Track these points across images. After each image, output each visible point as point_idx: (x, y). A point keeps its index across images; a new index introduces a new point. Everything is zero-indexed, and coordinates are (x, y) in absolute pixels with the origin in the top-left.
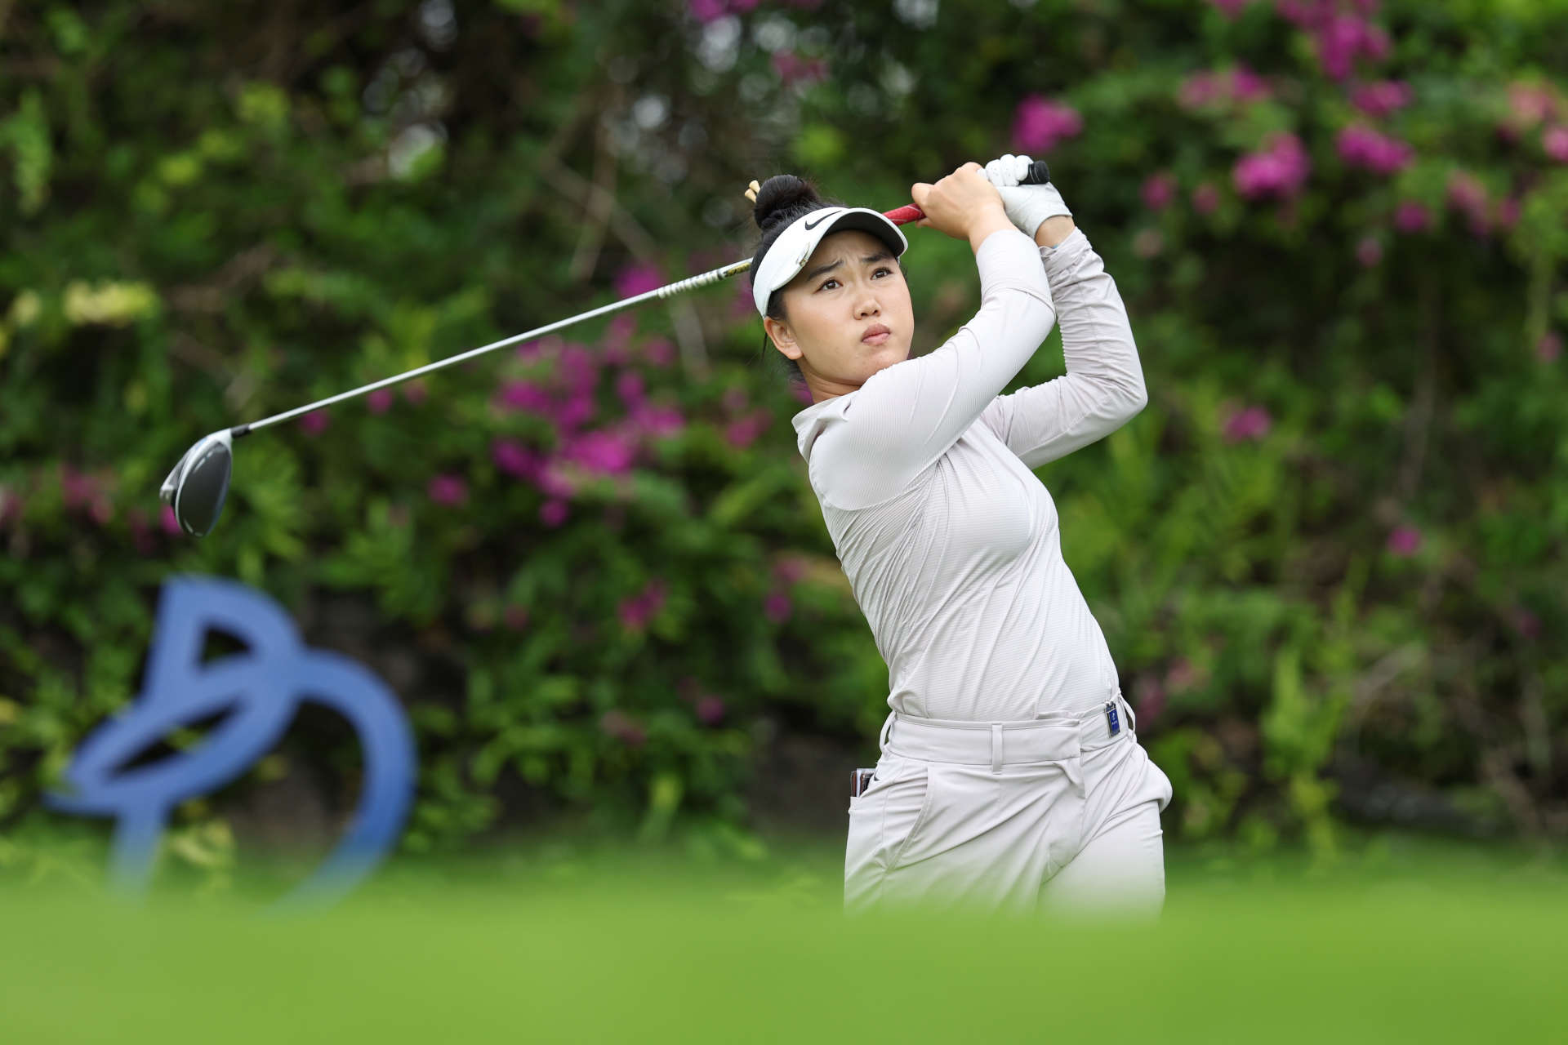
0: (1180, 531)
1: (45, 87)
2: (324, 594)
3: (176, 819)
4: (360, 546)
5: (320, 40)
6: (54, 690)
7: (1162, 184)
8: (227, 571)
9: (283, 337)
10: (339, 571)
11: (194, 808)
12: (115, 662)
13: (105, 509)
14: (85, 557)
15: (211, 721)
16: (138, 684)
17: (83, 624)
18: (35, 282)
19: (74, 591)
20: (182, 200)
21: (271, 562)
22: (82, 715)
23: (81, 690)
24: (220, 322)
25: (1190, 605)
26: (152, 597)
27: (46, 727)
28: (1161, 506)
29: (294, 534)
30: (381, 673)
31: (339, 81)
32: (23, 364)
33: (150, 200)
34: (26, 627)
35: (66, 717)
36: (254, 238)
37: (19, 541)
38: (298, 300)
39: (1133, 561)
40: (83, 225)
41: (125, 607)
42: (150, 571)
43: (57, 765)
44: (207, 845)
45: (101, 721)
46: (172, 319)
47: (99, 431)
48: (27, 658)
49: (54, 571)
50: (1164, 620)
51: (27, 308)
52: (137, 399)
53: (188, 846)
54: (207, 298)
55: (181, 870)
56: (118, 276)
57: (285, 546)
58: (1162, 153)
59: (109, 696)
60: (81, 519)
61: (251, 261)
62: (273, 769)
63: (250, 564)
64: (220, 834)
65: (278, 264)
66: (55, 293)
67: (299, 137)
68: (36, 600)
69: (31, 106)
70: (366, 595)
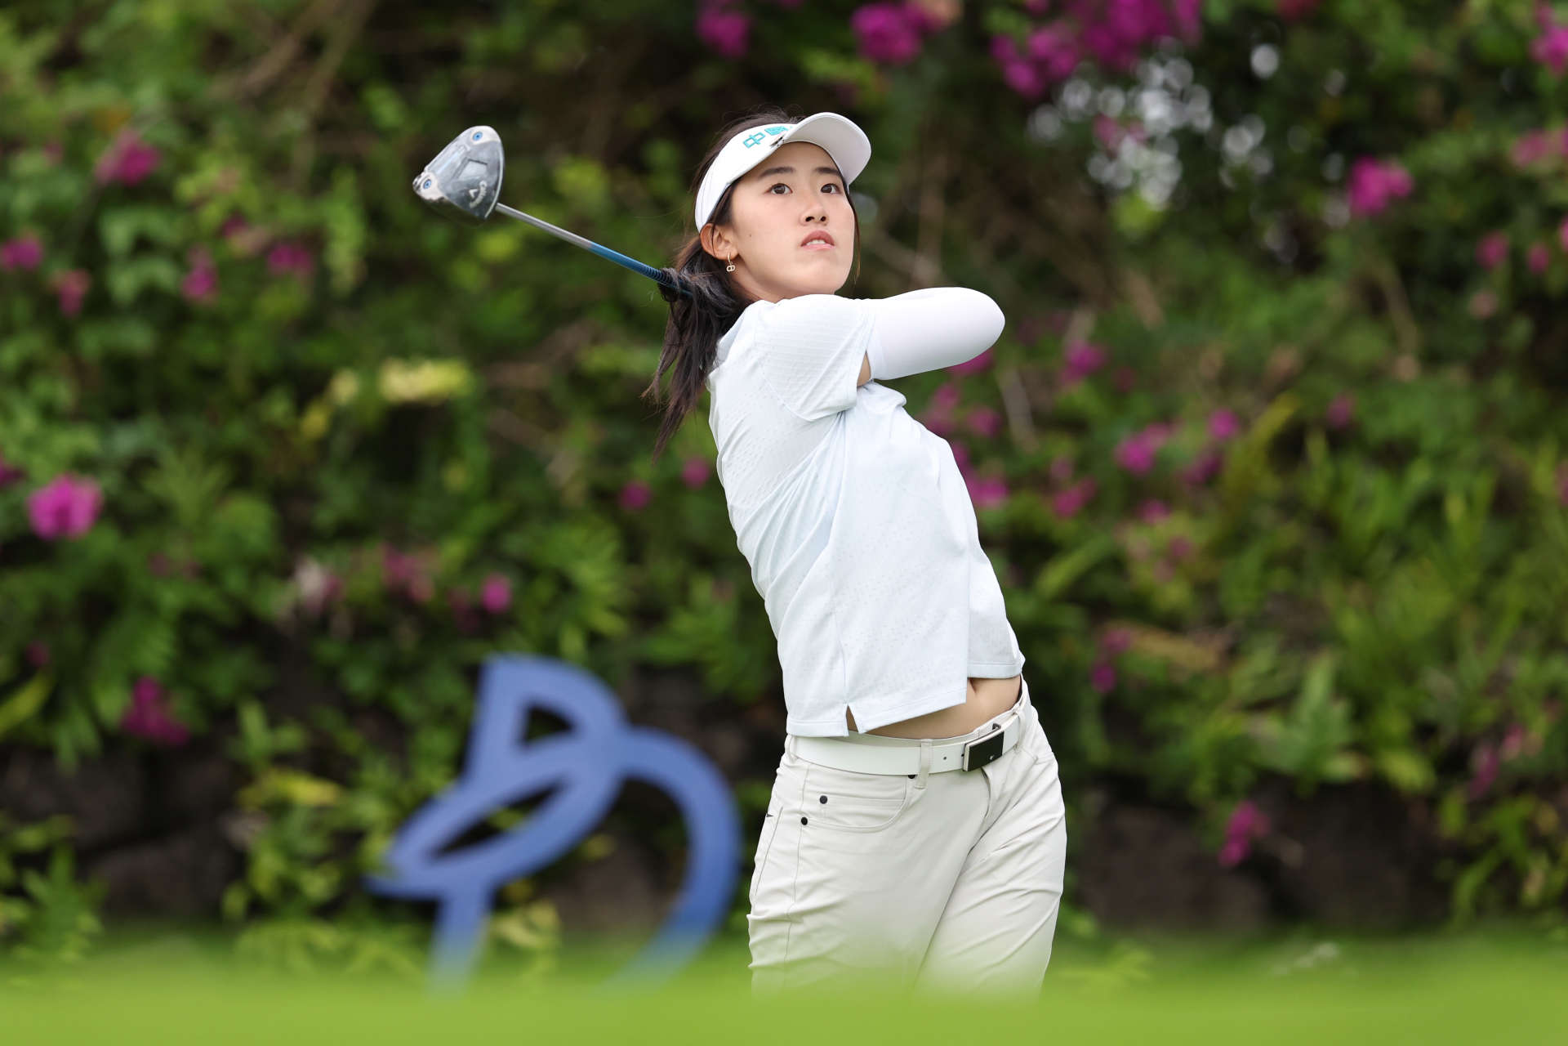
0: (1513, 595)
1: (360, 166)
2: (648, 671)
3: (500, 902)
4: (684, 623)
5: (642, 114)
6: (378, 773)
7: (1496, 246)
8: (549, 649)
9: (608, 412)
10: (663, 648)
11: (519, 890)
12: (438, 742)
13: (424, 588)
14: (407, 637)
15: (534, 801)
16: (460, 764)
17: (406, 704)
18: (351, 360)
19: (398, 672)
20: (500, 275)
21: (594, 639)
22: (406, 796)
23: (406, 772)
24: (542, 399)
25: (1524, 670)
26: (473, 676)
27: (369, 809)
28: (1497, 570)
29: (614, 610)
30: (708, 752)
31: (662, 153)
32: (342, 444)
33: (467, 276)
34: (352, 709)
35: (390, 798)
36: (574, 313)
37: (342, 622)
38: (615, 376)
39: (1469, 624)
40: (405, 302)
41: (446, 687)
42: (472, 650)
43: (378, 848)
44: (531, 927)
45: (424, 802)
46: (494, 396)
47: (422, 510)
48: (351, 740)
49: (377, 651)
50: (1497, 684)
51: (345, 388)
52: (458, 477)
53: (514, 929)
54: (530, 375)
55: (505, 950)
56: (434, 353)
57: (608, 623)
58: (1498, 214)
59: (432, 777)
60: (399, 599)
61: (569, 337)
62: (599, 848)
63: (573, 642)
64: (545, 915)
65: (597, 340)
66: (371, 370)
67: (621, 209)
68: (360, 681)
69: (346, 183)
70: (689, 671)
